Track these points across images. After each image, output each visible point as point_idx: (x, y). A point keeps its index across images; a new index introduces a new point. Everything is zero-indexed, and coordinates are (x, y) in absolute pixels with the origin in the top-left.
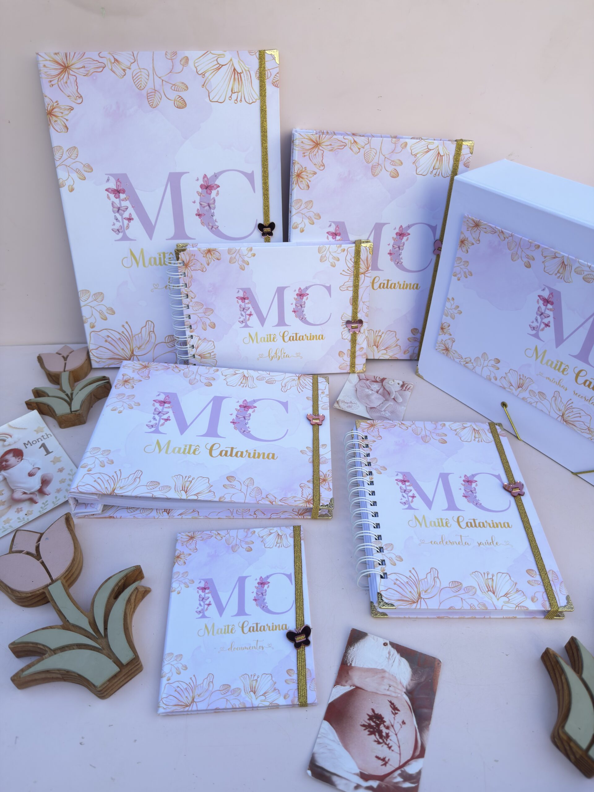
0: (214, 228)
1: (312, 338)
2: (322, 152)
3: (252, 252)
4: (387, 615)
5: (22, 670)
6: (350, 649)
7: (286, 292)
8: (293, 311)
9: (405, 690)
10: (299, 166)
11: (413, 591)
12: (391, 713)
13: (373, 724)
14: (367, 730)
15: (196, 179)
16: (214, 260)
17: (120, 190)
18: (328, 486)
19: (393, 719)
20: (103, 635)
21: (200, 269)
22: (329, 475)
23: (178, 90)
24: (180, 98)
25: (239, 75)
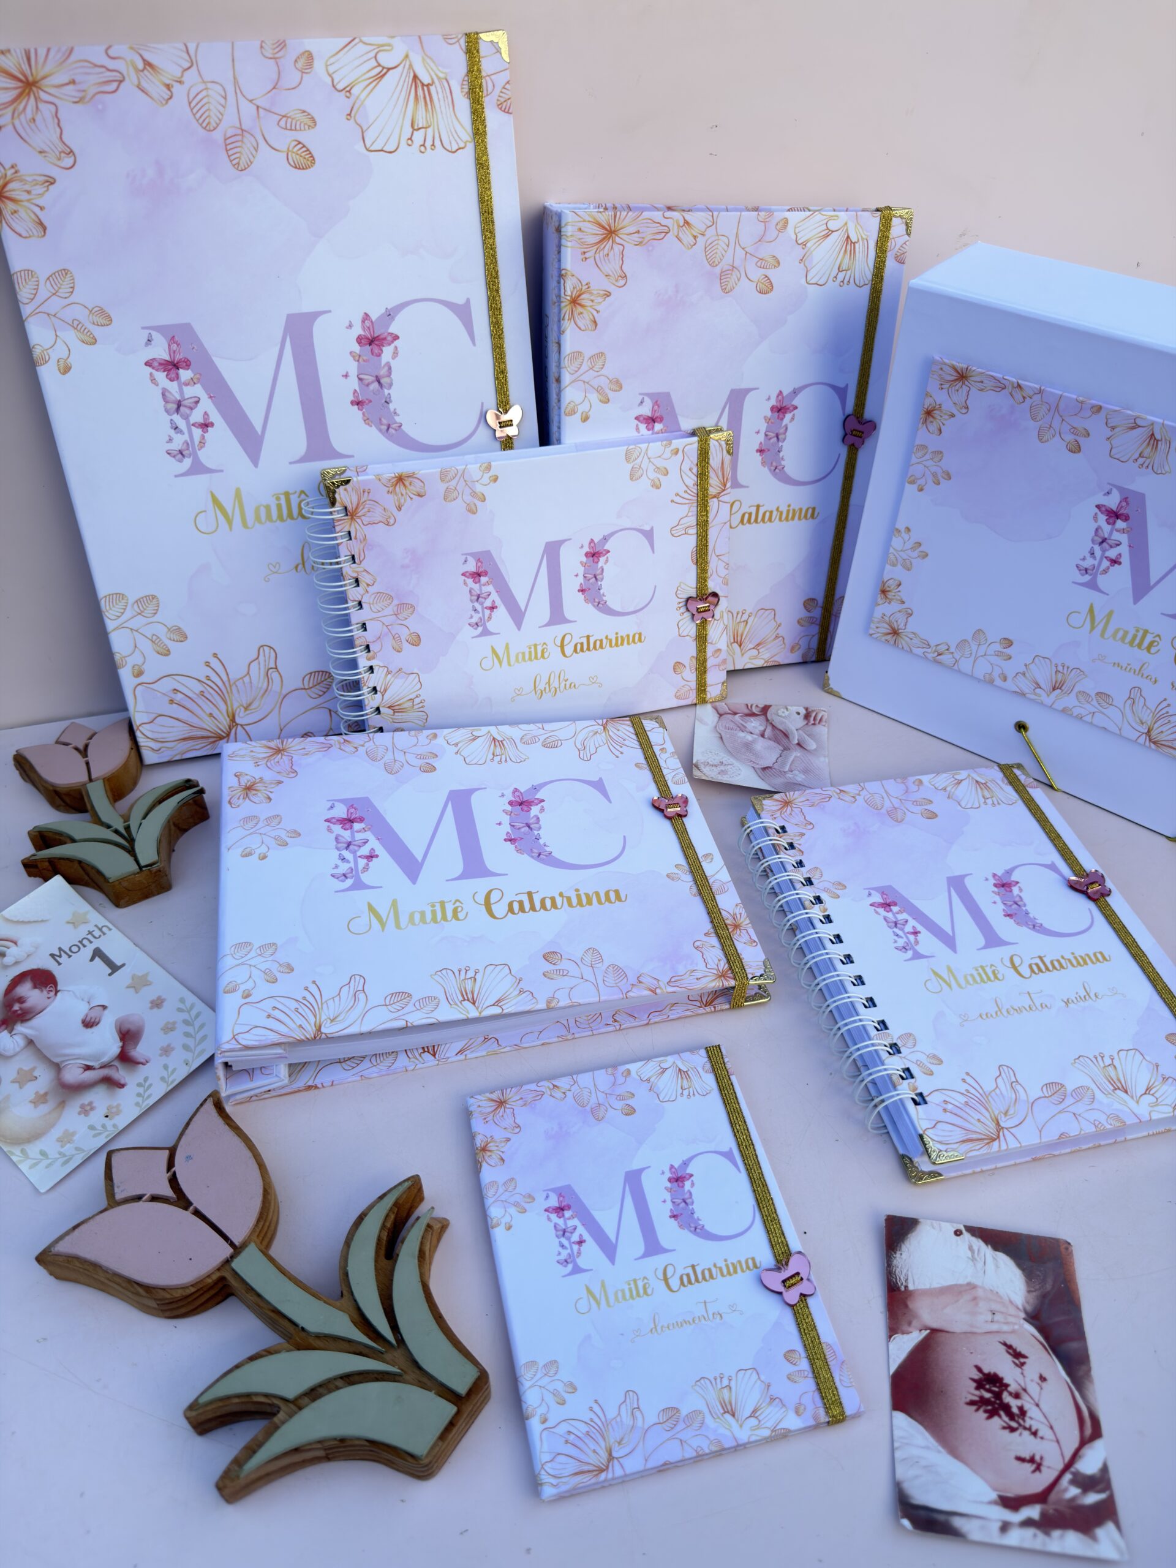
0: (391, 429)
1: (620, 641)
2: (621, 247)
3: (492, 473)
4: (940, 1175)
5: (238, 1462)
6: (895, 1258)
7: (564, 551)
8: (579, 591)
9: (1023, 1315)
10: (574, 280)
11: (982, 1119)
12: (1013, 1365)
13: (987, 1395)
14: (981, 1410)
15: (347, 324)
16: (411, 499)
17: (178, 363)
18: (748, 937)
19: (1021, 1376)
20: (393, 1341)
21: (381, 519)
22: (741, 914)
23: (293, 128)
24: (300, 146)
25: (425, 88)
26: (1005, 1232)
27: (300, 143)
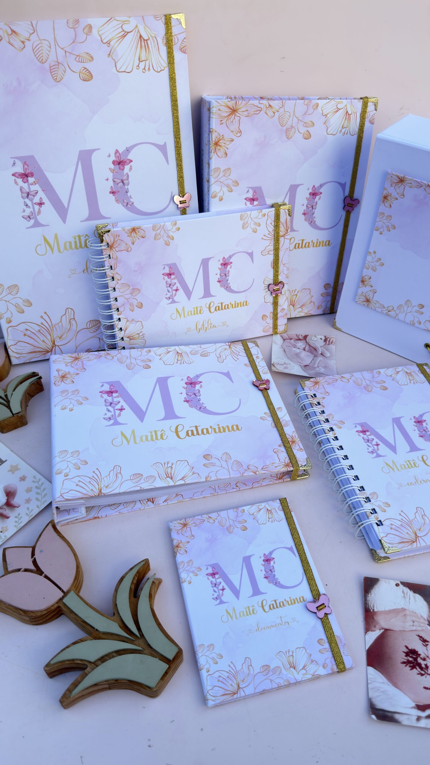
0: (129, 205)
1: (237, 305)
2: (239, 118)
3: (177, 226)
4: (389, 558)
5: (69, 690)
6: (368, 596)
7: (211, 263)
8: (218, 282)
9: (427, 623)
10: (216, 134)
11: (409, 532)
12: (423, 646)
13: (411, 659)
14: (408, 666)
15: (108, 155)
16: (139, 239)
17: (28, 174)
18: (299, 447)
19: (426, 650)
20: (139, 635)
21: (125, 249)
22: (295, 436)
23: (82, 61)
24: (86, 70)
25: (145, 41)
26: (419, 585)
27: (85, 68)
